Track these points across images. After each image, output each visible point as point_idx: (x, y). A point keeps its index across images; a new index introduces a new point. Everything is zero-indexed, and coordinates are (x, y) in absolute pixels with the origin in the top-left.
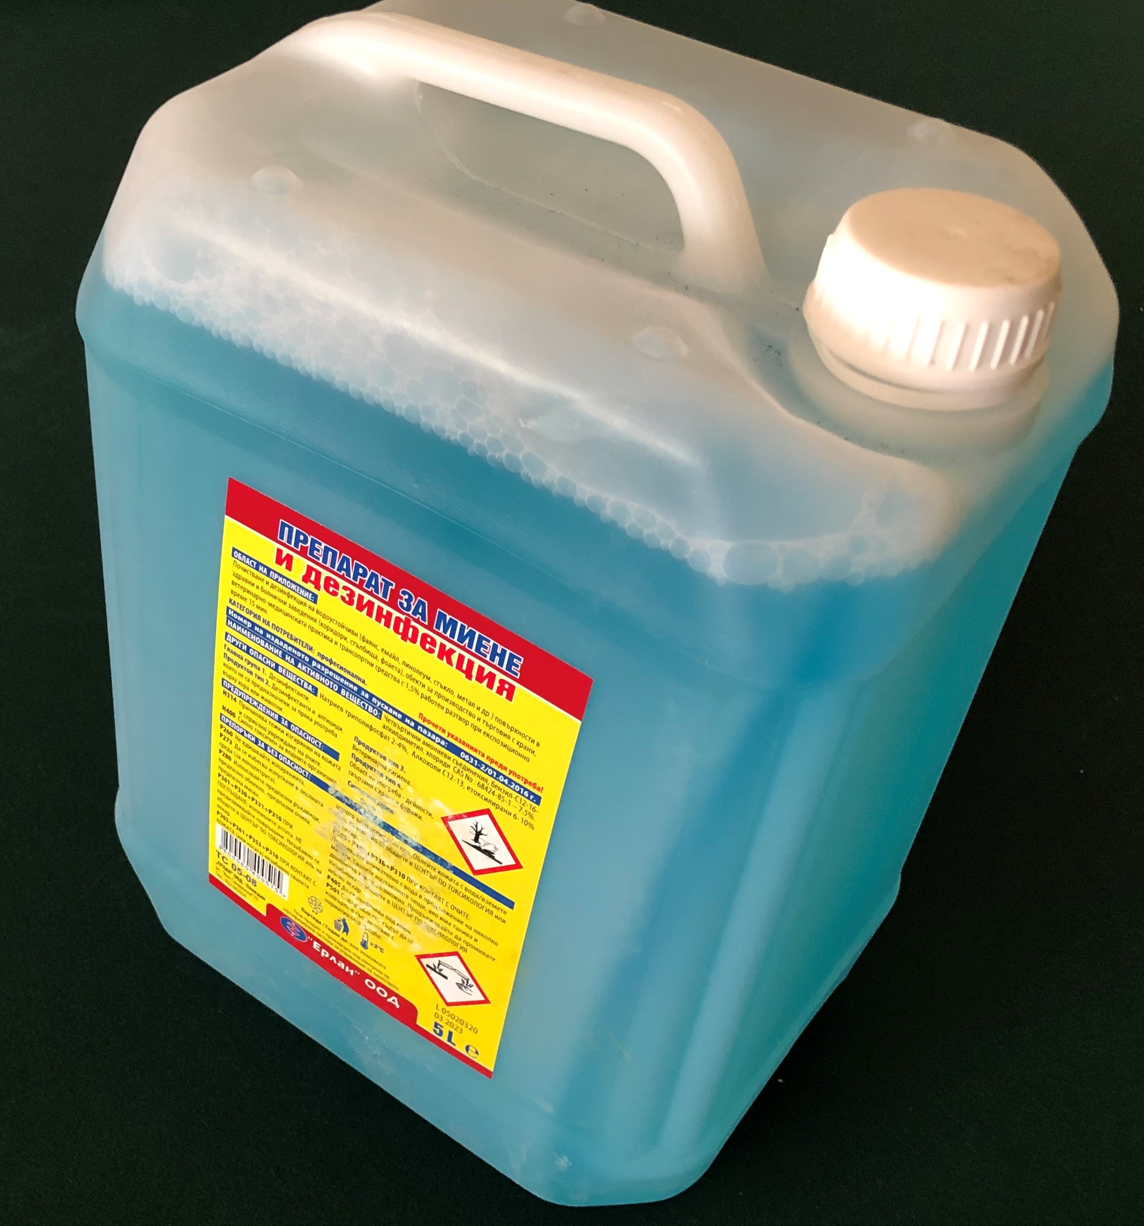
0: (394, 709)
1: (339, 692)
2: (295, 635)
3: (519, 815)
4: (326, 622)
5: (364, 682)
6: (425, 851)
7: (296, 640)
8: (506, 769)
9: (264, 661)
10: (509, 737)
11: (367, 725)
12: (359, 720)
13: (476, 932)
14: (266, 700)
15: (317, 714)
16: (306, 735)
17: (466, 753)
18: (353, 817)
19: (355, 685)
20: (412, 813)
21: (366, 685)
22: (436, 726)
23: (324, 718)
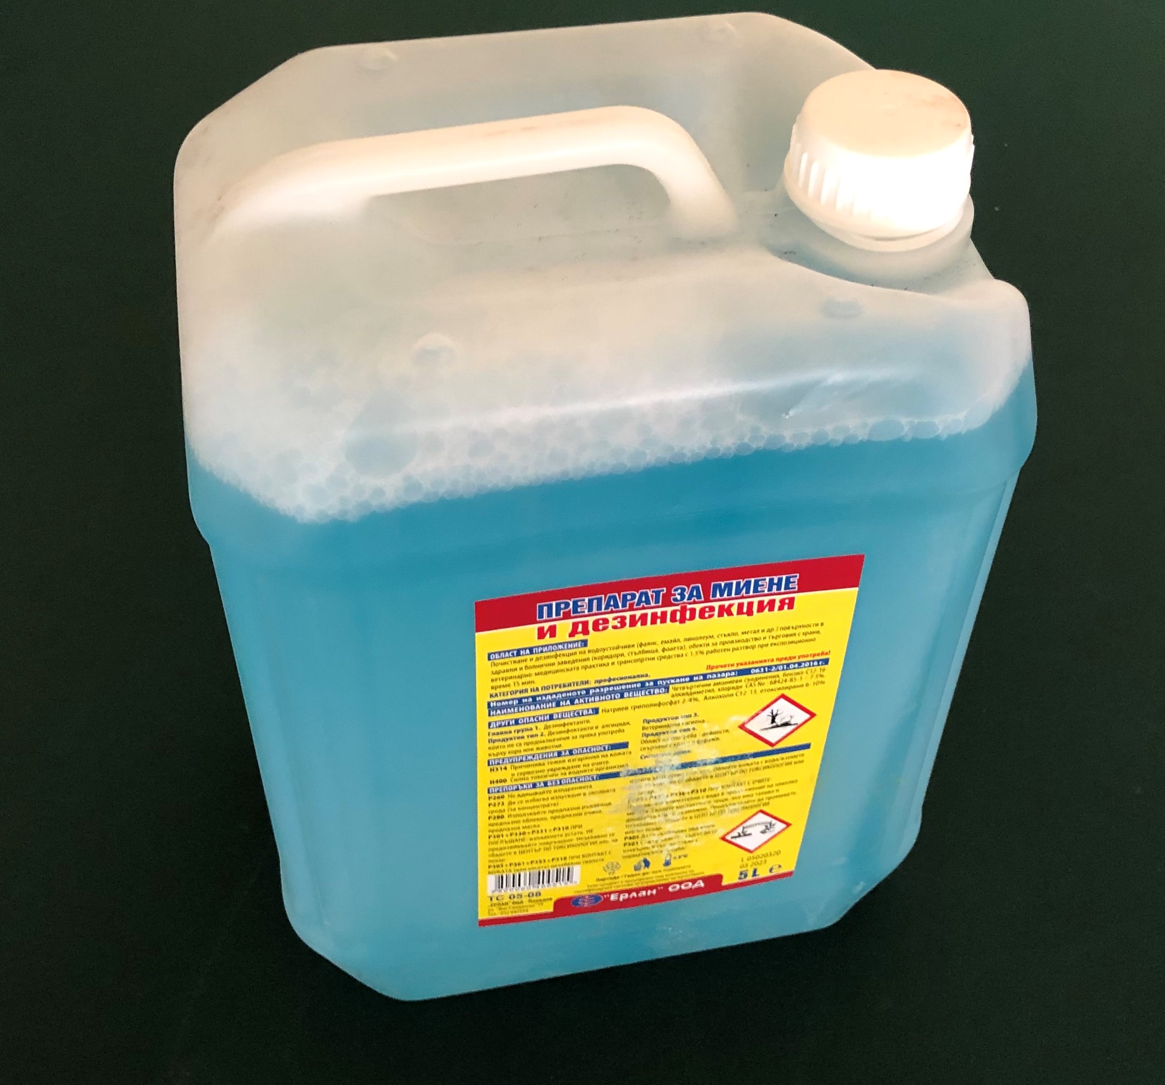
0: (679, 678)
1: (622, 697)
2: (567, 682)
3: (811, 682)
4: (600, 654)
5: (647, 675)
6: (724, 760)
7: (570, 685)
8: (794, 658)
9: (537, 719)
10: (795, 635)
11: (655, 705)
12: (646, 706)
13: (778, 785)
14: (542, 748)
15: (600, 727)
16: (589, 750)
17: (755, 668)
18: (649, 779)
19: (636, 683)
20: (710, 740)
21: (650, 676)
22: (725, 666)
23: (607, 726)
